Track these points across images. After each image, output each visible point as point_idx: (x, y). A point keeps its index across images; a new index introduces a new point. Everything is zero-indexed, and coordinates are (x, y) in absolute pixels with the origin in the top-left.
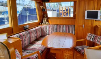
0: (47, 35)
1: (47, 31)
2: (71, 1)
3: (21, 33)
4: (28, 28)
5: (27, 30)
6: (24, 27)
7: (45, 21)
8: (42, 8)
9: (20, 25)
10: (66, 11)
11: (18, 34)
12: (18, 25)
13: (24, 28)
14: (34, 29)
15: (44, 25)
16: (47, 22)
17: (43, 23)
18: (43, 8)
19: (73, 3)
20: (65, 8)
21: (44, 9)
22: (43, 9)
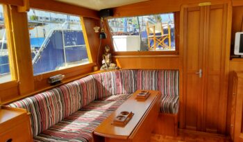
0: (111, 95)
1: (111, 87)
2: (168, 13)
3: (40, 95)
4: (60, 82)
5: (59, 86)
6: (50, 80)
7: (108, 61)
8: (97, 31)
9: (38, 74)
10: (163, 35)
11: (32, 97)
12: (35, 75)
13: (49, 82)
14: (76, 83)
15: (105, 71)
16: (113, 65)
17: (104, 66)
18: (100, 30)
19: (172, 15)
20: (162, 27)
21: (103, 34)
22: (100, 33)
